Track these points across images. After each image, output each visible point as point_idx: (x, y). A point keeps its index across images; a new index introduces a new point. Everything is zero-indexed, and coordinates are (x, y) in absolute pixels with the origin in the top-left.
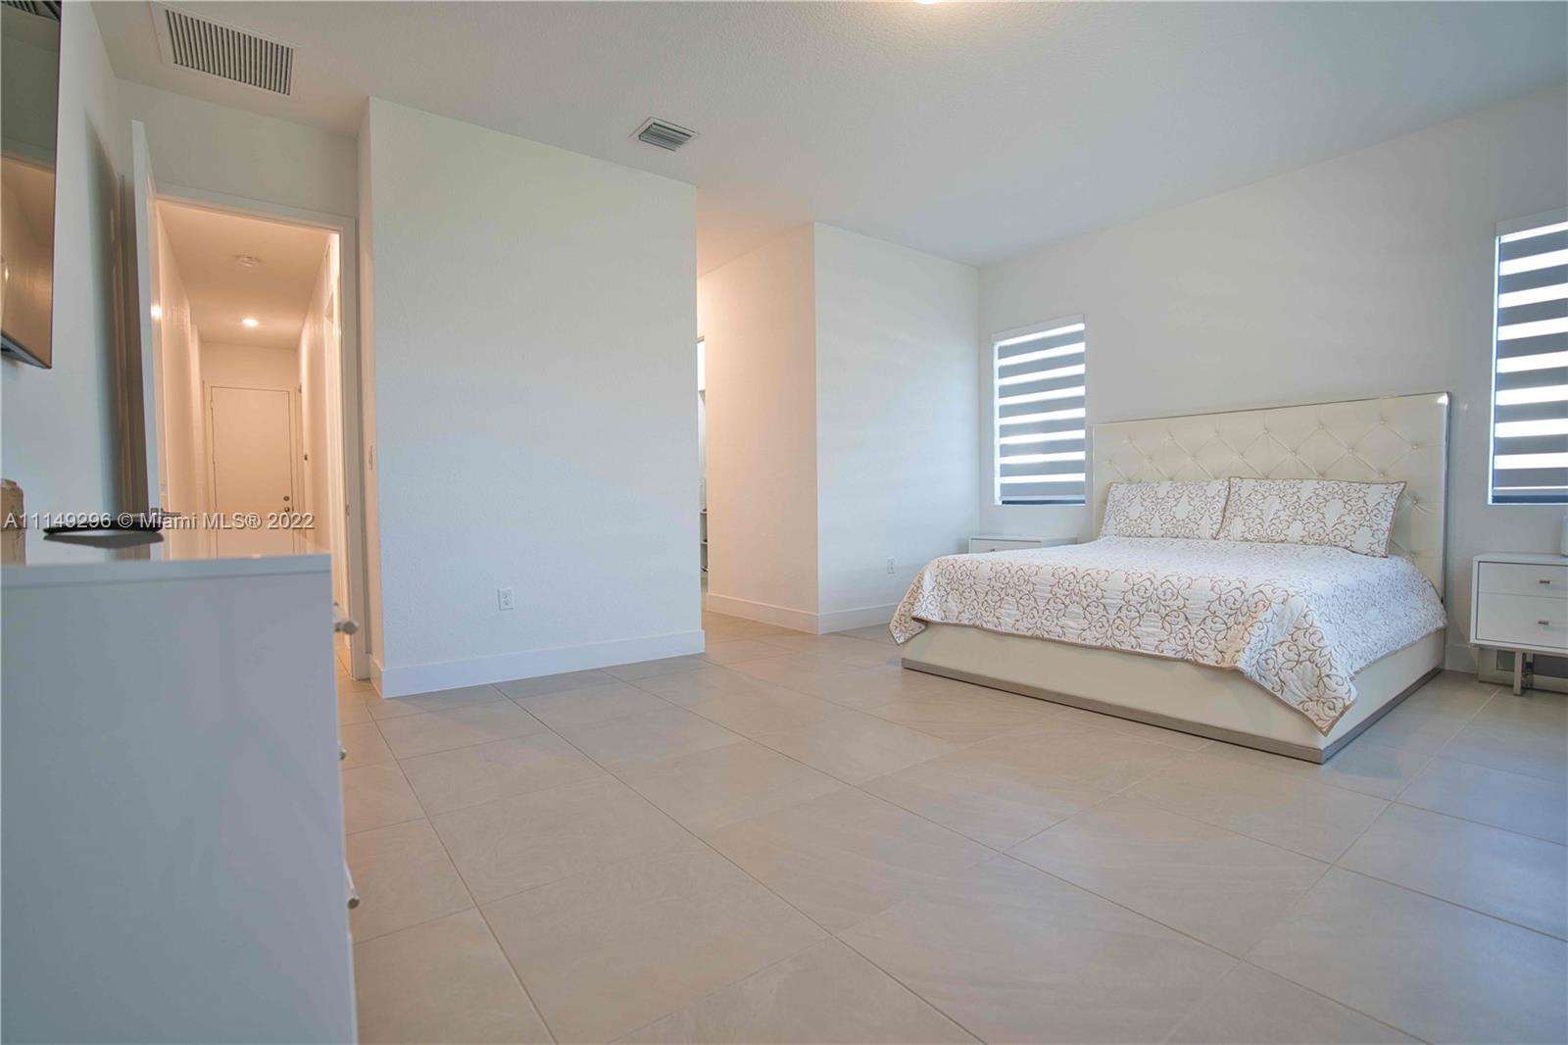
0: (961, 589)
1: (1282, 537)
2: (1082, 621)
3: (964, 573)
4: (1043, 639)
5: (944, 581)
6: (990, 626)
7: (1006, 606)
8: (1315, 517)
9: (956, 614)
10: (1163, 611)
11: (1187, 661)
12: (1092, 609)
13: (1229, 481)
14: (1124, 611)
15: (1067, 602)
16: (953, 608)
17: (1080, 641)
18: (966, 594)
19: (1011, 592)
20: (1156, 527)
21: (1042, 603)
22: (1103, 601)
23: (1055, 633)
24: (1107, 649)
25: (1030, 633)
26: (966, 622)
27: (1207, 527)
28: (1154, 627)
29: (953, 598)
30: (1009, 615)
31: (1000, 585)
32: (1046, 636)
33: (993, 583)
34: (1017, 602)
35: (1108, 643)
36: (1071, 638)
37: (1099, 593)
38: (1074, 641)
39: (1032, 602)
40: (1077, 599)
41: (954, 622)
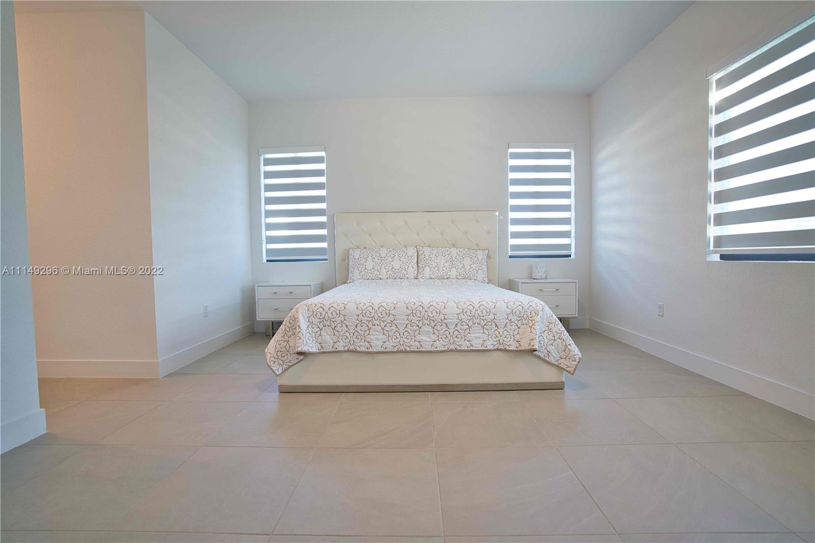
0: (333, 325)
2: (433, 336)
3: (334, 313)
4: (406, 352)
5: (316, 321)
6: (363, 349)
7: (374, 333)
8: (461, 266)
9: (332, 344)
10: (482, 323)
11: (500, 350)
12: (438, 327)
13: (417, 248)
14: (459, 326)
15: (420, 324)
16: (329, 340)
17: (433, 349)
18: (339, 328)
19: (377, 322)
20: (384, 274)
21: (401, 328)
22: (445, 321)
23: (415, 346)
24: (452, 351)
25: (395, 349)
26: (342, 349)
27: (412, 272)
28: (479, 333)
29: (327, 333)
30: (378, 339)
31: (366, 318)
32: (408, 349)
33: (361, 317)
34: (383, 329)
35: (452, 347)
36: (427, 347)
37: (442, 316)
38: (431, 350)
39: (394, 328)
40: (427, 322)
41: (331, 350)
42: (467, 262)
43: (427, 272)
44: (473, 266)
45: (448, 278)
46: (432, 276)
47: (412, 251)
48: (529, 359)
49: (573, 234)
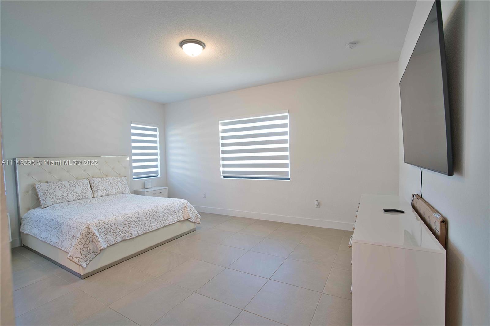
0: (112, 230)
1: (111, 193)
2: (155, 223)
3: (111, 224)
4: (147, 233)
5: (102, 231)
6: (129, 238)
7: (132, 228)
8: (117, 187)
9: (113, 240)
10: (171, 213)
11: (178, 222)
12: (157, 219)
13: (88, 179)
14: (164, 216)
15: (150, 219)
16: (111, 238)
17: (157, 228)
18: (115, 231)
19: (133, 223)
21: (143, 223)
22: (159, 215)
23: (150, 229)
24: (163, 227)
25: (143, 233)
26: (119, 241)
28: (171, 217)
29: (109, 235)
30: (135, 231)
31: (128, 223)
32: (148, 231)
33: (125, 223)
34: (136, 225)
35: (163, 225)
36: (155, 228)
37: (158, 213)
38: (156, 229)
39: (140, 224)
40: (153, 217)
41: (113, 243)
42: (120, 184)
43: (100, 193)
44: (123, 186)
45: (111, 195)
46: (102, 195)
47: (86, 182)
48: (187, 222)
49: (159, 166)
